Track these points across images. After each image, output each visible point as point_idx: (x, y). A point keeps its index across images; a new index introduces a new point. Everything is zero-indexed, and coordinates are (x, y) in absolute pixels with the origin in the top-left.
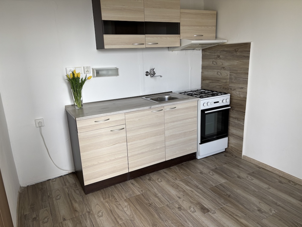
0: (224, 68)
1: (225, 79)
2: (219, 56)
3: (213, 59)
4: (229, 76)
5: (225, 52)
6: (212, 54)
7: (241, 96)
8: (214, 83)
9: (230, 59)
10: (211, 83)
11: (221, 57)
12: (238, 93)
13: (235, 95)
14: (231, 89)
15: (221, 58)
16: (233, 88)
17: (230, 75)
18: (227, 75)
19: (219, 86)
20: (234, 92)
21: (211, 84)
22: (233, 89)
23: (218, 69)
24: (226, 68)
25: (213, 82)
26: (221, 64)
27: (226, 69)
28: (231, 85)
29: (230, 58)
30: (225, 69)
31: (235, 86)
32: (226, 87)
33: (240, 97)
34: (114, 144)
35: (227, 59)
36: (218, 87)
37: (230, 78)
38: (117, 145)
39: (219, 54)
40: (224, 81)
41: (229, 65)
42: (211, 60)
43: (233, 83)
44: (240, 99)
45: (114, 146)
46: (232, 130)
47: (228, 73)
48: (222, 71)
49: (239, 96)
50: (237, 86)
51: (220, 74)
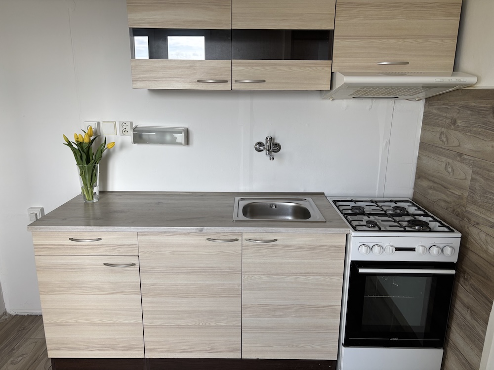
0: (461, 155)
1: (461, 188)
2: (454, 122)
3: (442, 126)
4: (468, 183)
5: (469, 112)
6: (441, 114)
7: (490, 248)
8: (436, 190)
9: (478, 133)
10: (431, 188)
11: (459, 123)
12: (483, 236)
13: (476, 240)
14: (469, 220)
15: (458, 127)
16: (473, 219)
17: (472, 179)
18: (466, 179)
19: (446, 201)
20: (473, 231)
21: (430, 191)
22: (473, 223)
23: (448, 157)
24: (466, 157)
25: (434, 189)
26: (456, 143)
27: (464, 159)
28: (471, 208)
29: (479, 130)
30: (463, 161)
31: (479, 214)
32: (459, 210)
33: (486, 252)
34: (112, 293)
35: (470, 131)
36: (443, 204)
37: (472, 190)
38: (118, 296)
39: (455, 115)
40: (458, 193)
41: (473, 151)
42: (439, 129)
43: (475, 203)
44: (485, 256)
45: (111, 296)
46: (456, 336)
47: (469, 171)
48: (456, 163)
49: (484, 247)
50: (483, 216)
51: (450, 170)
